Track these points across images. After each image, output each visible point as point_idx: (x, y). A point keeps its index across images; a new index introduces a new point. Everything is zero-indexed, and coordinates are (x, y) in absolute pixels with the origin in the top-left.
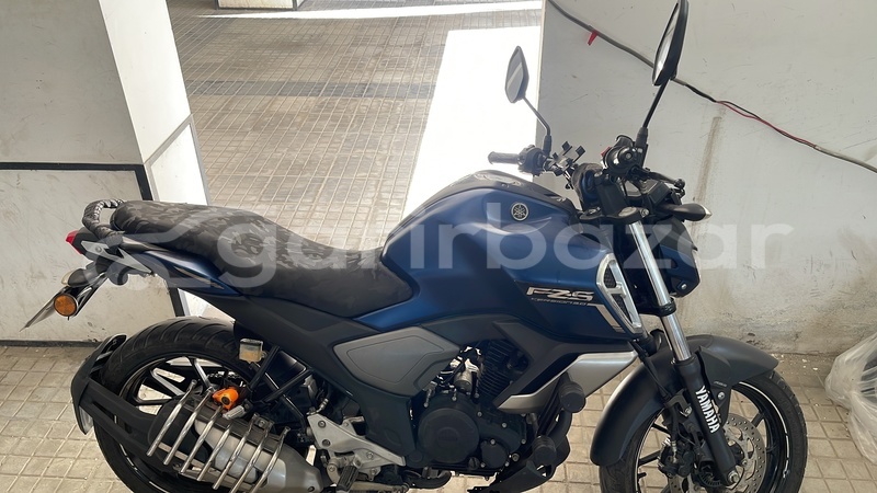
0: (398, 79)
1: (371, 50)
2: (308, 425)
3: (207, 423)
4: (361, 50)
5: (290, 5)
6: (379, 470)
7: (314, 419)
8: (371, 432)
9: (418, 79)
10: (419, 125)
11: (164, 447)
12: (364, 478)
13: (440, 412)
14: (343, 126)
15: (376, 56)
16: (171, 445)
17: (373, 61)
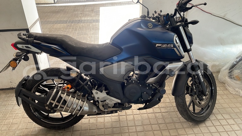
0: (89, 18)
1: (79, 12)
2: (92, 94)
3: (64, 94)
4: (76, 12)
5: (53, 2)
6: (113, 105)
7: (94, 91)
8: (111, 94)
9: (94, 18)
10: (97, 29)
11: (52, 102)
12: (110, 107)
13: (130, 86)
14: (76, 30)
15: (81, 14)
16: (54, 101)
17: (81, 15)
